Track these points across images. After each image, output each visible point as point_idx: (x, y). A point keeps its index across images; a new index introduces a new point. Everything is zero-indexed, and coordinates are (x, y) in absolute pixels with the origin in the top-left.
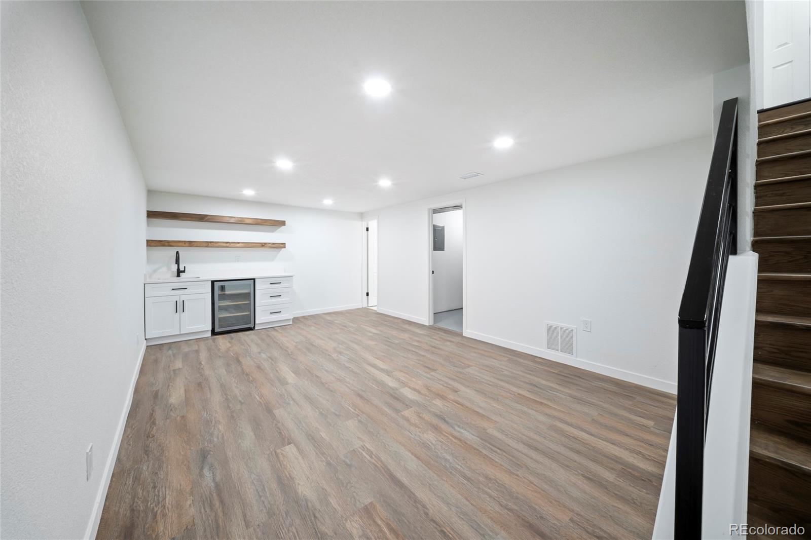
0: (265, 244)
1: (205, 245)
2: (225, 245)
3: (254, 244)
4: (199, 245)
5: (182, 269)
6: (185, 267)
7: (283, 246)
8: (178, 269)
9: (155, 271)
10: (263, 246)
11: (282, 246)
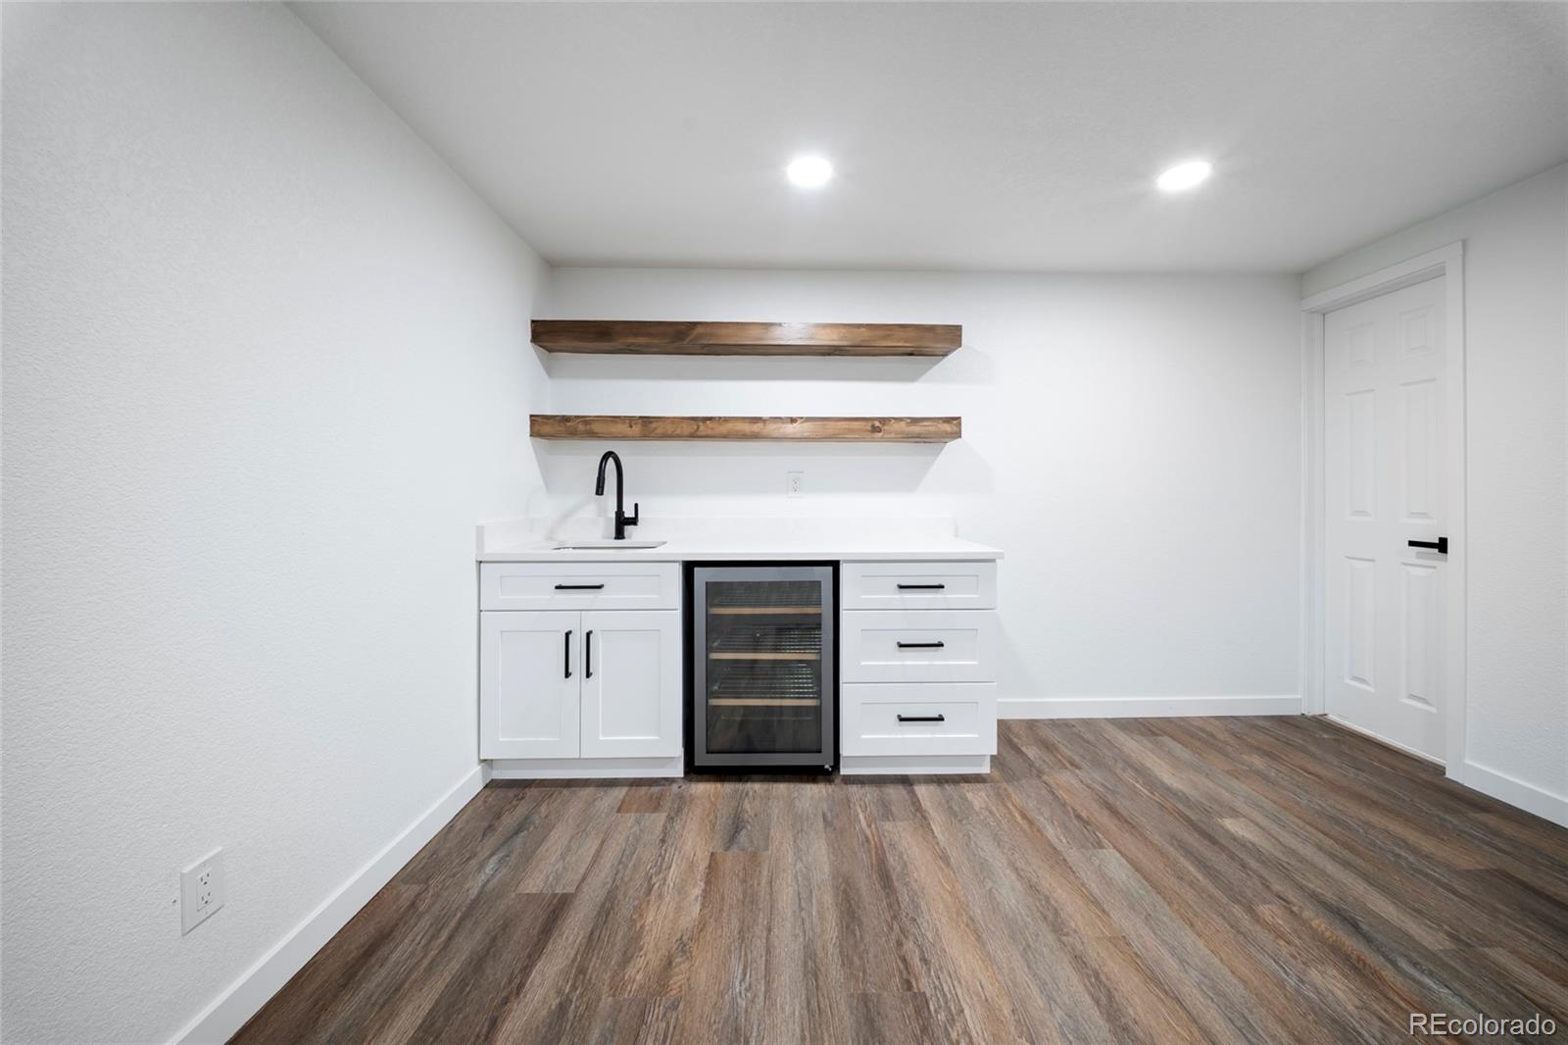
0: (884, 420)
1: (687, 429)
2: (747, 428)
3: (844, 424)
4: (670, 429)
5: (629, 513)
6: (636, 505)
7: (949, 428)
8: (620, 512)
9: (565, 517)
10: (875, 429)
11: (947, 427)
